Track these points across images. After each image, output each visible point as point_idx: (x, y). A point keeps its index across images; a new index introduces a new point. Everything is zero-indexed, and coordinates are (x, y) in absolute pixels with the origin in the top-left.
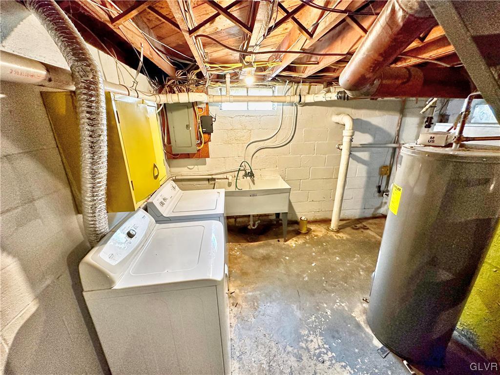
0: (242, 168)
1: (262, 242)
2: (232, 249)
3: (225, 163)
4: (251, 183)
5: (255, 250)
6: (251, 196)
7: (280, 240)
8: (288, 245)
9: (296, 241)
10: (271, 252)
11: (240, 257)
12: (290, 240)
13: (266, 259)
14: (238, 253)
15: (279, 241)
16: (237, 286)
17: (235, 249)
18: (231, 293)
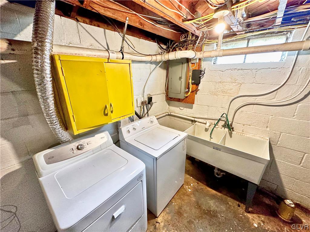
0: (223, 119)
1: (219, 194)
2: (187, 183)
3: (208, 110)
4: (228, 135)
5: (207, 198)
6: (214, 148)
7: (242, 205)
8: (248, 219)
9: (264, 222)
10: (220, 212)
11: (188, 195)
12: (255, 215)
13: (210, 214)
14: (190, 190)
15: (239, 206)
16: (165, 220)
17: (190, 185)
18: (157, 222)
